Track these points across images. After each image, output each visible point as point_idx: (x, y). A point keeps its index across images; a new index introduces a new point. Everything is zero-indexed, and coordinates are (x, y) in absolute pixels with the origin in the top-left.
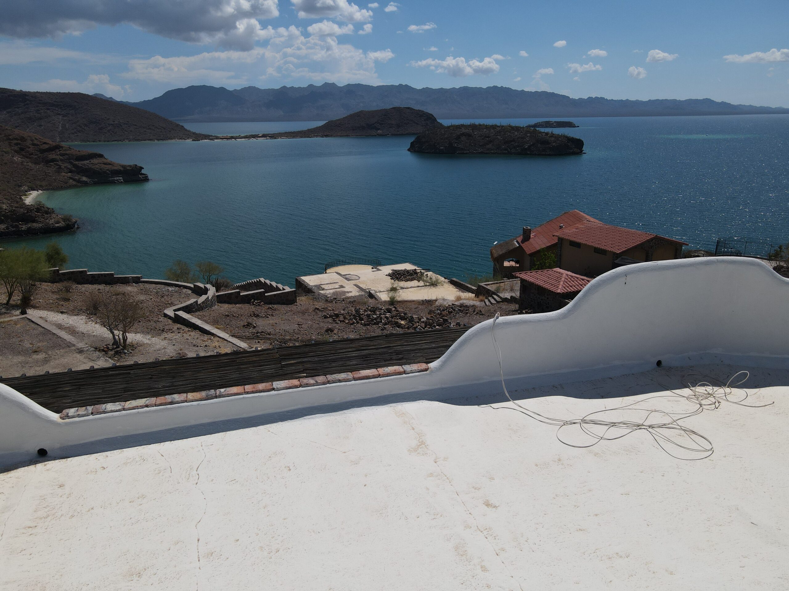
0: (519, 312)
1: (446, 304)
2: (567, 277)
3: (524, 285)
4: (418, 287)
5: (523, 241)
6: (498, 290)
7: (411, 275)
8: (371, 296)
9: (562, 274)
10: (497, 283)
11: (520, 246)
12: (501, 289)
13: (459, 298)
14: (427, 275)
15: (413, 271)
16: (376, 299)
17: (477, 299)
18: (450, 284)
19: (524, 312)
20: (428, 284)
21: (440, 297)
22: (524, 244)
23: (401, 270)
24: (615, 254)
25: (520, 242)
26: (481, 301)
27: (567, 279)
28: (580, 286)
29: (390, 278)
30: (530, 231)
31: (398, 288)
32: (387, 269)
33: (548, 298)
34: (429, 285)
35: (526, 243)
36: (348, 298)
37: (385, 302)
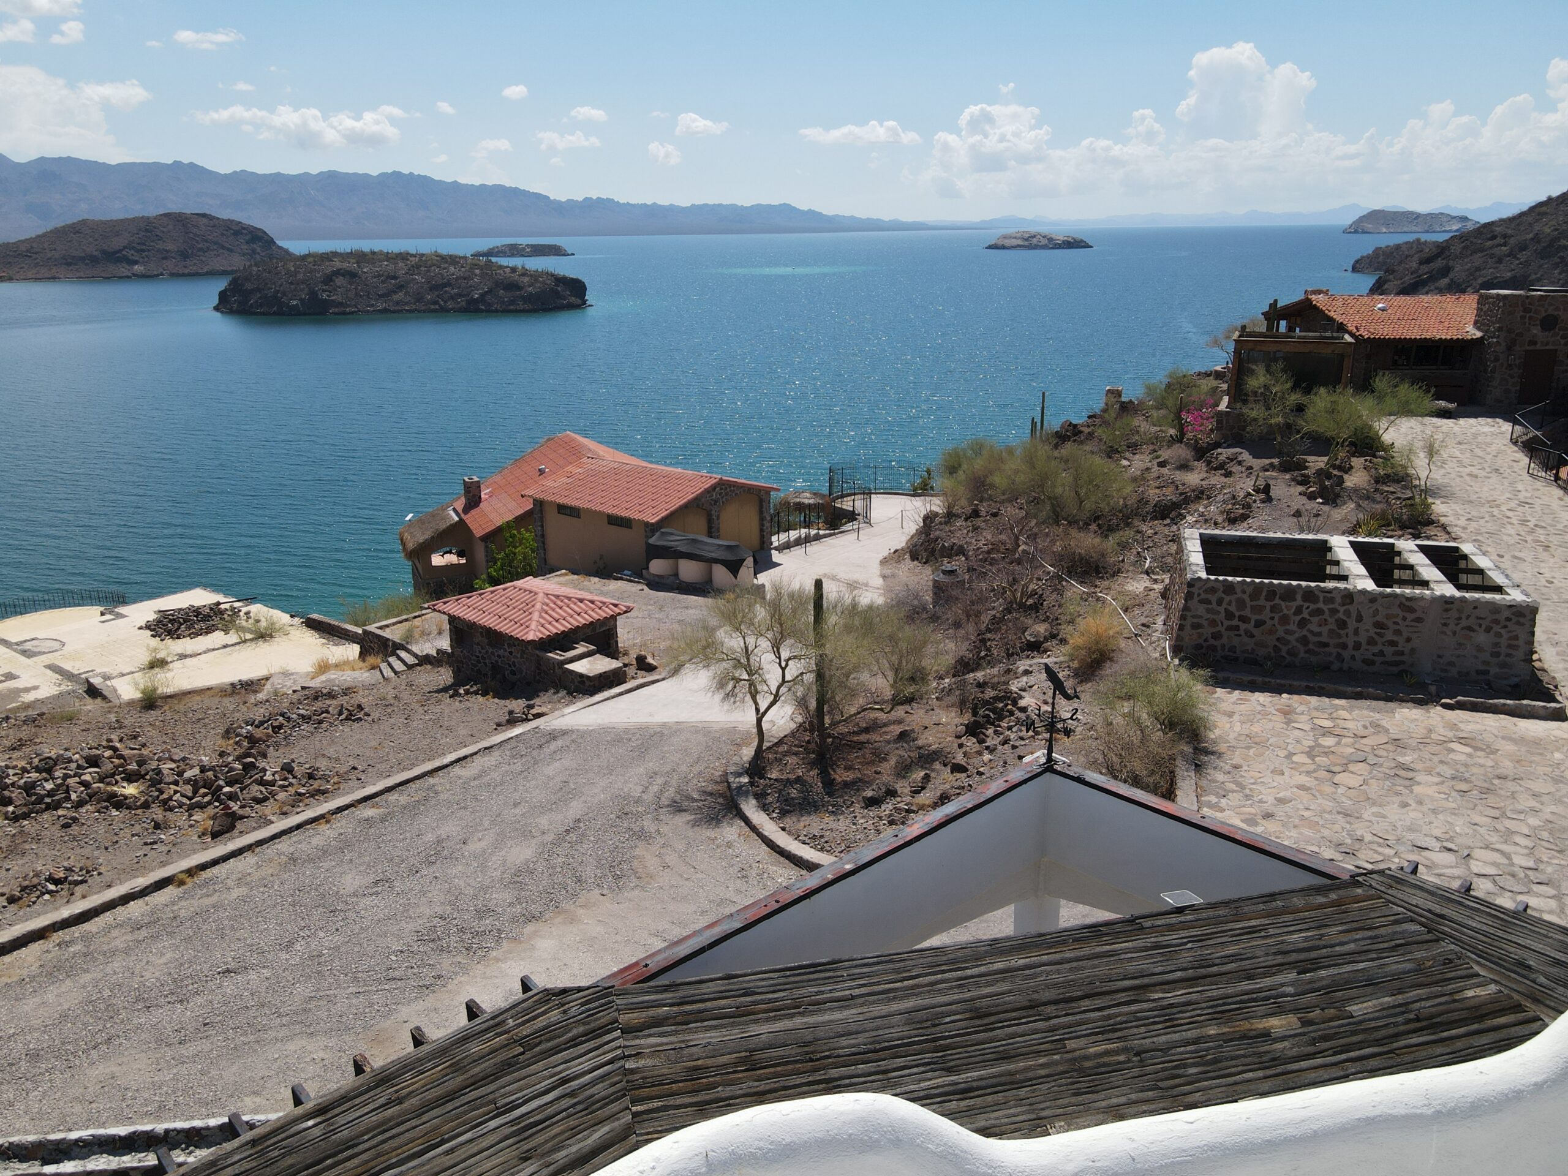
0: (451, 692)
1: (288, 687)
2: (547, 601)
3: (456, 627)
4: (225, 646)
5: (466, 510)
6: (409, 637)
7: (206, 618)
8: (93, 692)
9: (536, 594)
10: (406, 620)
11: (461, 519)
12: (416, 635)
13: (323, 667)
14: (247, 613)
15: (211, 609)
16: (104, 698)
17: (361, 664)
18: (305, 629)
19: (462, 691)
20: (249, 636)
21: (275, 668)
22: (469, 515)
23: (180, 610)
24: (647, 524)
25: (460, 511)
26: (373, 668)
27: (547, 605)
28: (576, 616)
29: (149, 633)
30: (478, 485)
31: (169, 660)
32: (145, 611)
33: (511, 653)
34: (252, 640)
35: (473, 512)
36: (28, 706)
37: (131, 703)
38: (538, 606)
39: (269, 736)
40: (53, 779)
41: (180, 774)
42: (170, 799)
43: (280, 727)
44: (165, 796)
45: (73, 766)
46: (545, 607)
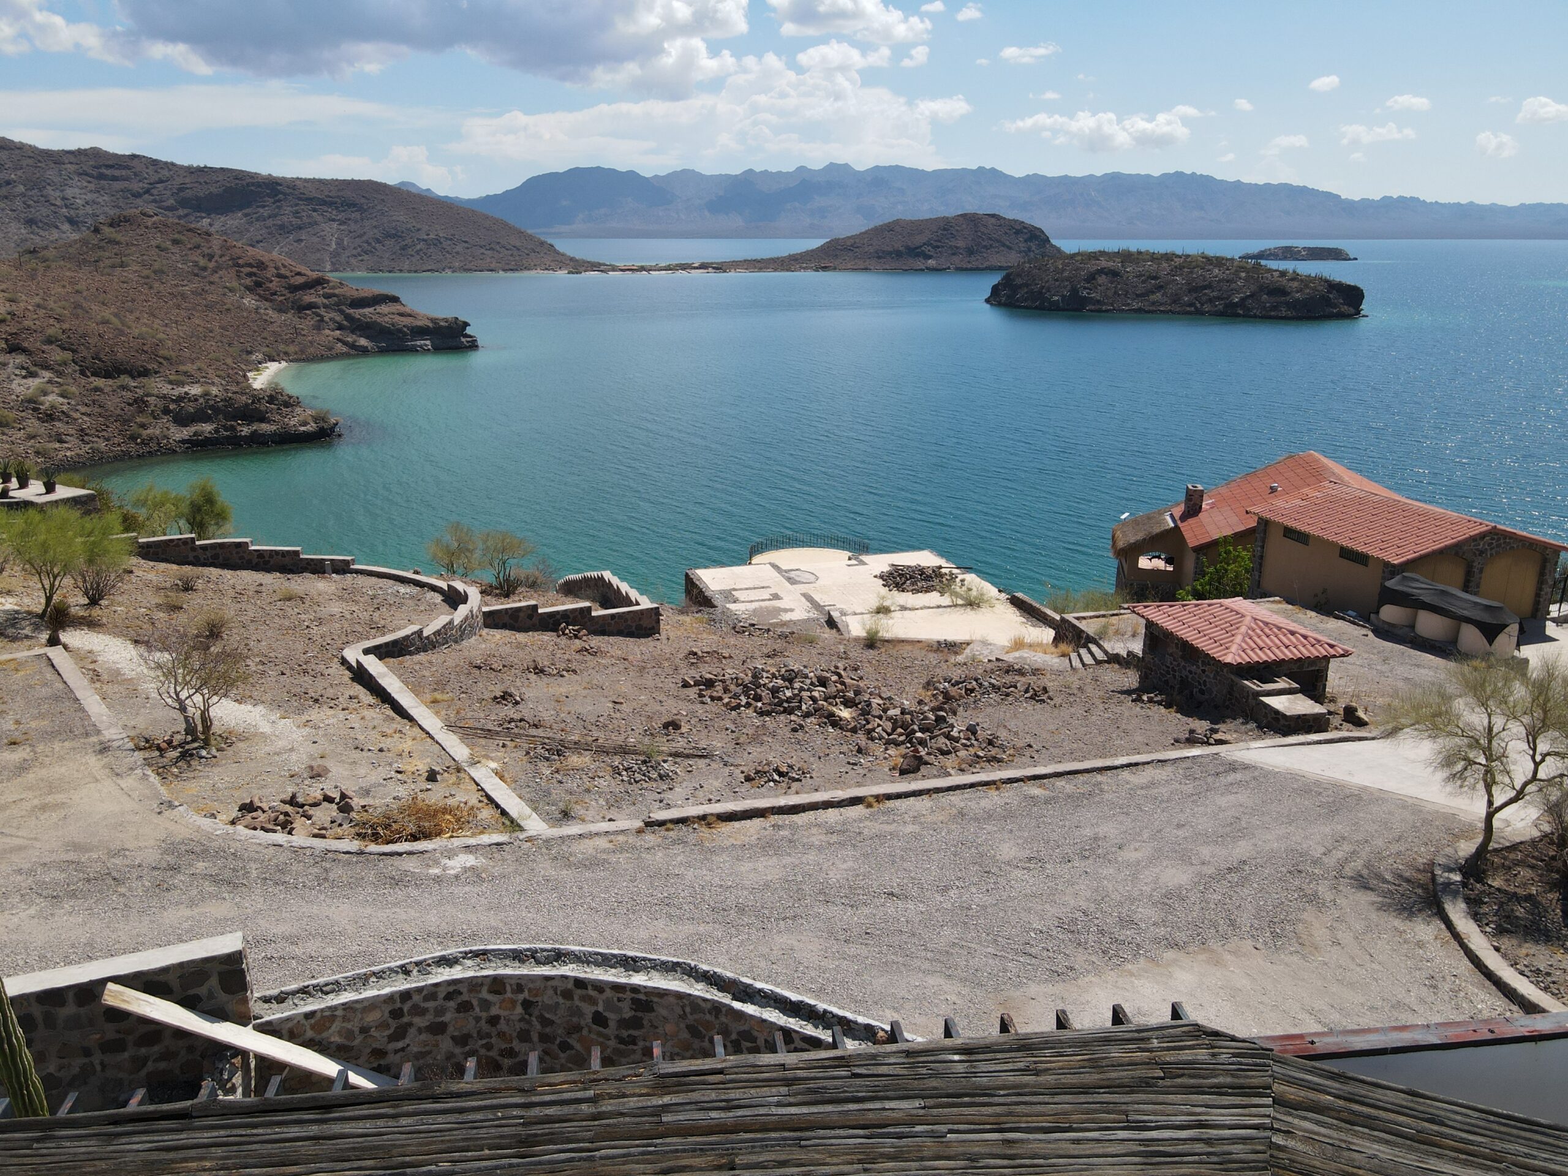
0: (1134, 696)
1: (985, 655)
2: (1254, 626)
3: (1152, 633)
4: (939, 607)
5: (1184, 517)
6: (1103, 633)
7: (928, 578)
8: (831, 623)
9: (1243, 616)
10: (1104, 616)
11: (1176, 527)
12: (1111, 632)
13: (1019, 644)
14: (962, 581)
15: (934, 571)
16: (838, 630)
17: (1053, 649)
18: (1009, 605)
19: (1145, 698)
20: (960, 602)
21: (977, 636)
22: (1185, 524)
23: (909, 567)
24: (1387, 564)
25: (1177, 518)
26: (1063, 655)
27: (1254, 630)
28: (1283, 648)
29: (881, 582)
30: (1201, 494)
31: (892, 609)
32: (880, 563)
33: (1204, 671)
34: (962, 605)
35: (1191, 521)
36: (784, 624)
37: (857, 639)
38: (1243, 629)
39: (961, 696)
40: (793, 688)
41: (885, 711)
42: (873, 730)
43: (972, 690)
44: (870, 726)
45: (808, 681)
46: (1250, 632)
